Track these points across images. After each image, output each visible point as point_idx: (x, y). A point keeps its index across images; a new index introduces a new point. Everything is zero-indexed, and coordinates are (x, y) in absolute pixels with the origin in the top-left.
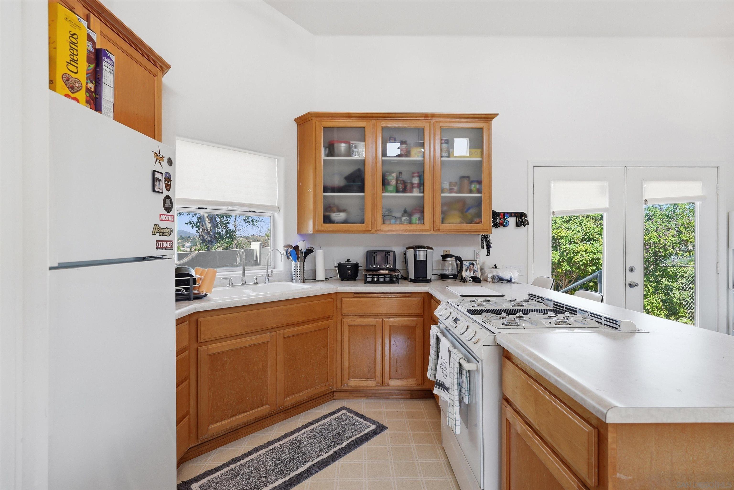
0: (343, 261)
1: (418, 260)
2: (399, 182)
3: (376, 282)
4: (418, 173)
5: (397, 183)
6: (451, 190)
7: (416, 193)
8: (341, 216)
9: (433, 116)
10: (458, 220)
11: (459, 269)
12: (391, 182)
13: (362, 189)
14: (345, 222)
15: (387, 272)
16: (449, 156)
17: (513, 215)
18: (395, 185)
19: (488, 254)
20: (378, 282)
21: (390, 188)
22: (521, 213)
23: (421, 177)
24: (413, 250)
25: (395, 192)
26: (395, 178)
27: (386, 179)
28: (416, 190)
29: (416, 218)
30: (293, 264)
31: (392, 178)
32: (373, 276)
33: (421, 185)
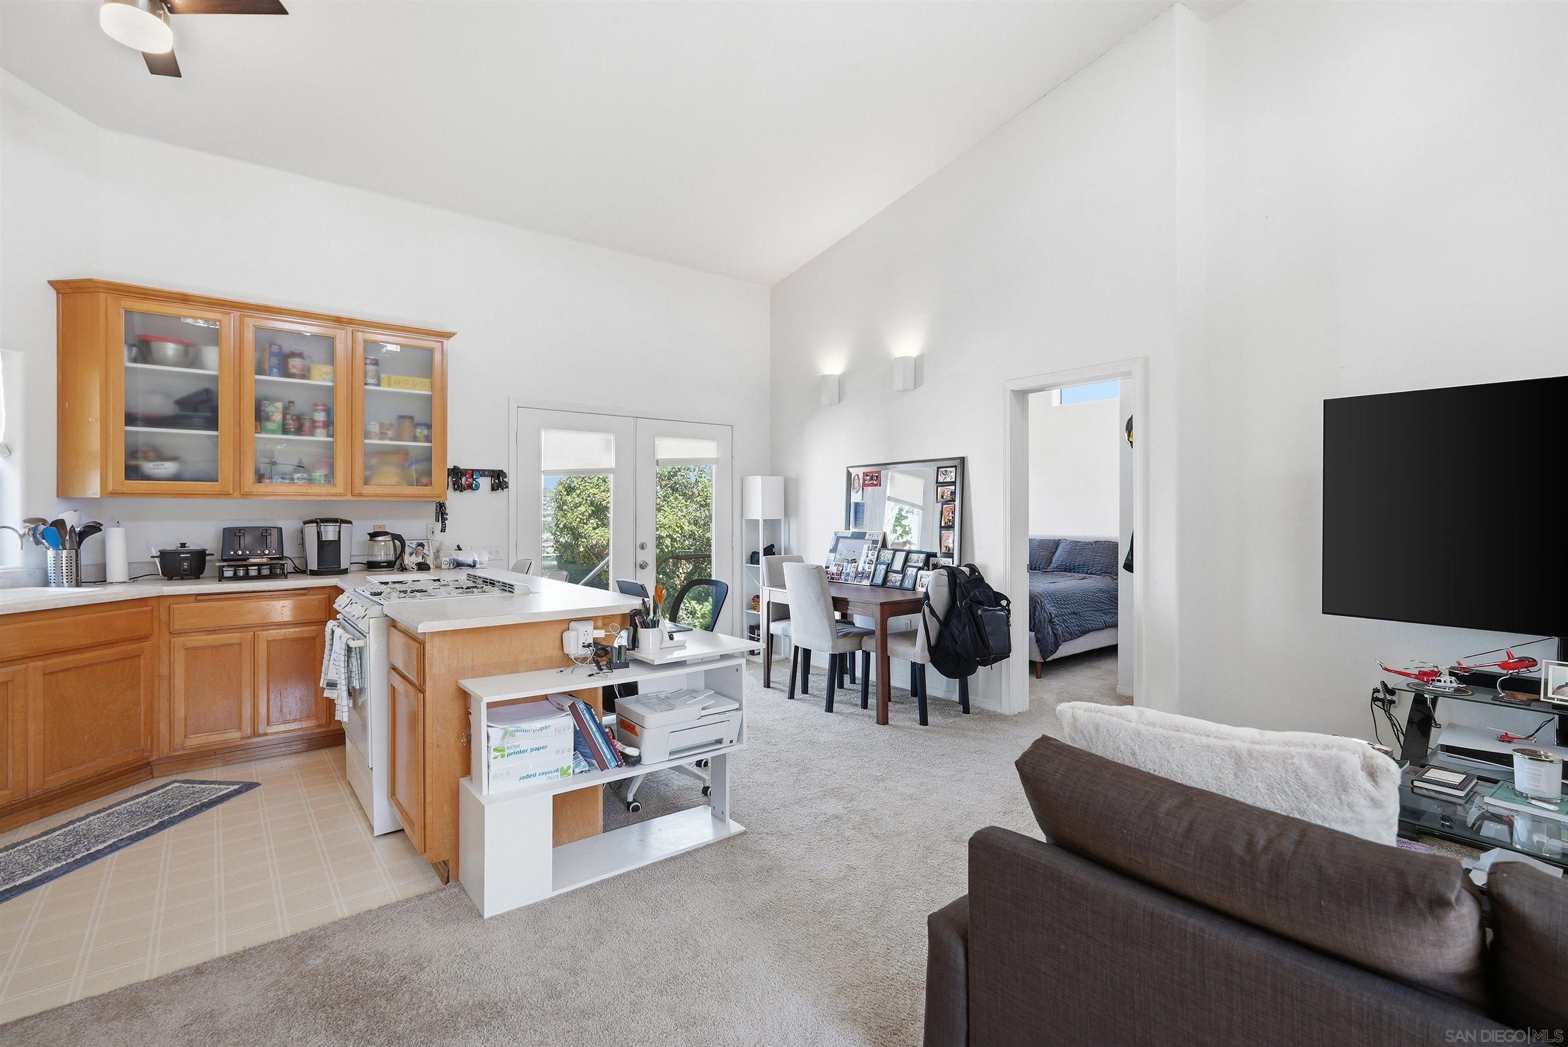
0: (172, 545)
1: (324, 539)
2: (288, 417)
3: (241, 577)
4: (324, 405)
5: (284, 418)
6: (383, 436)
7: (321, 436)
8: (166, 468)
9: (350, 322)
10: (394, 480)
11: (398, 552)
12: (272, 415)
13: (212, 423)
14: (176, 478)
15: (264, 560)
16: (378, 385)
17: (486, 473)
18: (281, 421)
19: (443, 530)
20: (247, 577)
21: (270, 425)
22: (499, 471)
23: (329, 411)
24: (315, 524)
25: (281, 432)
26: (281, 410)
27: (264, 410)
28: (319, 431)
29: (321, 476)
30: (51, 553)
31: (275, 411)
32: (236, 567)
33: (329, 424)
